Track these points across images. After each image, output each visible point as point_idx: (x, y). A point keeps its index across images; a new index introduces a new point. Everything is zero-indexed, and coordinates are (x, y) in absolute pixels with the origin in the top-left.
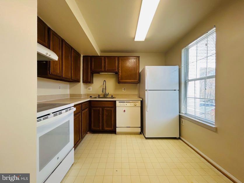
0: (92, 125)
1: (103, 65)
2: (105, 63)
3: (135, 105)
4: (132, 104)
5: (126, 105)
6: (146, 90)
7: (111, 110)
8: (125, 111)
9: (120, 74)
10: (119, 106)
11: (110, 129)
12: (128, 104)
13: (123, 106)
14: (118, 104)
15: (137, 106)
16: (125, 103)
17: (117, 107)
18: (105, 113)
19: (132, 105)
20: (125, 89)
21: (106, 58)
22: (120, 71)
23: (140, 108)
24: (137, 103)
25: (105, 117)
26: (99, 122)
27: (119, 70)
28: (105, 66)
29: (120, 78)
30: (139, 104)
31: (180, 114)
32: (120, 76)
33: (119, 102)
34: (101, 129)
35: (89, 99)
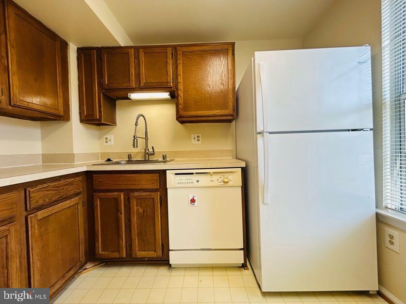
0: (100, 244)
1: (133, 71)
2: (138, 65)
3: (224, 182)
4: (215, 177)
5: (196, 184)
6: (260, 133)
7: (153, 199)
8: (193, 201)
9: (181, 93)
10: (177, 185)
11: (151, 254)
12: (204, 180)
13: (186, 185)
14: (171, 179)
15: (230, 184)
16: (194, 178)
18: (135, 208)
19: (216, 183)
20: (198, 137)
21: (141, 50)
22: (181, 87)
23: (239, 192)
24: (230, 177)
25: (135, 220)
26: (119, 236)
27: (178, 83)
28: (138, 75)
29: (180, 106)
30: (236, 178)
31: (380, 211)
32: (181, 101)
33: (176, 174)
34: (125, 256)
35: (85, 169)
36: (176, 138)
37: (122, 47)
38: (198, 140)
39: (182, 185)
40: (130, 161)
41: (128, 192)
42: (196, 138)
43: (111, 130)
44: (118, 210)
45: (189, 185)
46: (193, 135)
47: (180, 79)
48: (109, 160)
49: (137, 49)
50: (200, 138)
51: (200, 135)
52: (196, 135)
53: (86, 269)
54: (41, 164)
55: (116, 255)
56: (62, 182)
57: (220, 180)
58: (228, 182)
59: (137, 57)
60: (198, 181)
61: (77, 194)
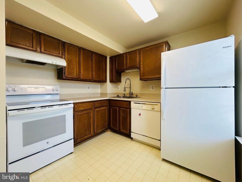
0: (111, 124)
1: (125, 62)
2: (127, 59)
3: (153, 108)
4: (149, 106)
5: (141, 108)
6: (162, 88)
7: (127, 111)
8: (140, 114)
9: (142, 69)
10: (134, 107)
11: (126, 132)
12: (145, 107)
14: (133, 105)
15: (155, 110)
16: (141, 105)
17: (132, 109)
18: (121, 114)
19: (149, 109)
20: (153, 87)
21: (128, 54)
22: (142, 66)
24: (156, 107)
25: (121, 118)
26: (116, 122)
28: (126, 64)
29: (141, 75)
32: (142, 72)
33: (135, 103)
34: (118, 130)
35: (108, 98)
36: (143, 87)
37: (121, 54)
38: (153, 89)
39: (136, 108)
40: (124, 97)
41: (120, 107)
42: (152, 88)
43: (119, 84)
44: (117, 113)
45: (138, 108)
46: (150, 86)
47: (141, 63)
48: (118, 96)
49: (126, 53)
50: (153, 88)
51: (153, 86)
52: (152, 86)
53: (108, 131)
54: (100, 96)
55: (115, 129)
56: (102, 102)
57: (151, 107)
58: (154, 109)
59: (126, 57)
60: (142, 107)
61: (106, 106)
